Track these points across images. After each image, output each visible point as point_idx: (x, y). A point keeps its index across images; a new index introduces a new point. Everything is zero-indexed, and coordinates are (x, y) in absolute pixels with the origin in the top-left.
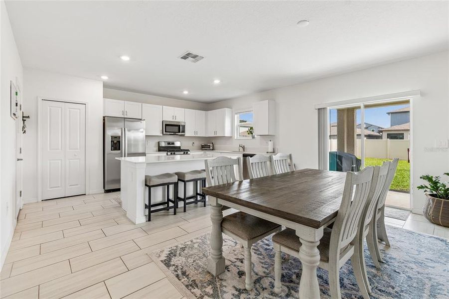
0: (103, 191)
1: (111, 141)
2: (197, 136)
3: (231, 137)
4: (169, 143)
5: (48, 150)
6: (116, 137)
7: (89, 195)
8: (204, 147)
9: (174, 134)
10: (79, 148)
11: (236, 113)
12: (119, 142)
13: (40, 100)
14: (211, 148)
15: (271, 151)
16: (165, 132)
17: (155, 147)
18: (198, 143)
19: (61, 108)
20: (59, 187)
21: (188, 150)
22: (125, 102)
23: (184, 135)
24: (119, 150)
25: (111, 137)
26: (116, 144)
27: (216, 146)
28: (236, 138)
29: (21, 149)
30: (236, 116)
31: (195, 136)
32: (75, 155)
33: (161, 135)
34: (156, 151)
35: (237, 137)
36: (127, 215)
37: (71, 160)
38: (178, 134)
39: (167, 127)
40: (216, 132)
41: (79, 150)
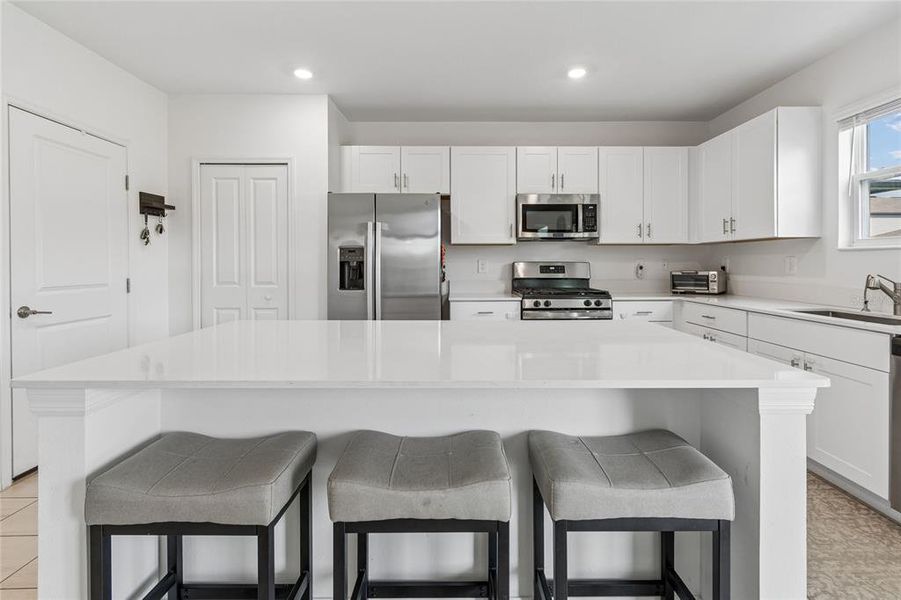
1: (342, 264)
2: (647, 241)
3: (819, 238)
4: (545, 269)
6: (352, 251)
8: (684, 284)
9: (558, 235)
11: (846, 122)
12: (362, 263)
13: (196, 165)
14: (714, 287)
16: (525, 230)
17: (501, 279)
18: (658, 269)
19: (238, 179)
21: (605, 295)
22: (404, 148)
23: (593, 241)
24: (363, 288)
25: (341, 249)
27: (738, 280)
28: (842, 242)
29: (128, 283)
30: (844, 137)
31: (640, 241)
32: (267, 299)
33: (513, 241)
34: (506, 293)
35: (852, 241)
37: (259, 311)
38: (572, 235)
39: (528, 213)
40: (732, 220)
41: (276, 287)
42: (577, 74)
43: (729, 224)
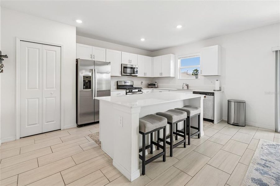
0: (76, 126)
1: (83, 81)
3: (174, 77)
4: (125, 83)
5: (27, 89)
6: (87, 77)
7: (64, 130)
8: (150, 86)
9: (130, 75)
10: (55, 88)
11: (178, 58)
12: (90, 81)
13: (18, 40)
14: (156, 86)
15: (218, 90)
16: (124, 73)
17: (114, 85)
18: (145, 82)
19: (39, 49)
20: (36, 124)
21: (141, 88)
22: (93, 47)
23: (137, 76)
24: (90, 88)
25: (84, 77)
26: (88, 83)
27: (160, 85)
28: (178, 78)
32: (51, 94)
33: (121, 75)
36: (114, 164)
37: (48, 99)
38: (133, 75)
39: (125, 69)
40: (162, 73)
41: (55, 89)
42: (143, 40)
43: (161, 74)
